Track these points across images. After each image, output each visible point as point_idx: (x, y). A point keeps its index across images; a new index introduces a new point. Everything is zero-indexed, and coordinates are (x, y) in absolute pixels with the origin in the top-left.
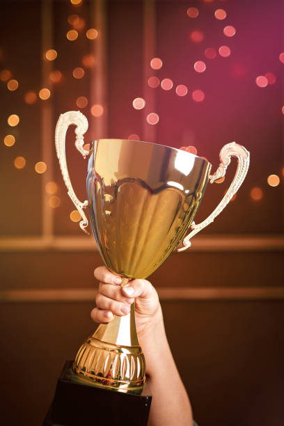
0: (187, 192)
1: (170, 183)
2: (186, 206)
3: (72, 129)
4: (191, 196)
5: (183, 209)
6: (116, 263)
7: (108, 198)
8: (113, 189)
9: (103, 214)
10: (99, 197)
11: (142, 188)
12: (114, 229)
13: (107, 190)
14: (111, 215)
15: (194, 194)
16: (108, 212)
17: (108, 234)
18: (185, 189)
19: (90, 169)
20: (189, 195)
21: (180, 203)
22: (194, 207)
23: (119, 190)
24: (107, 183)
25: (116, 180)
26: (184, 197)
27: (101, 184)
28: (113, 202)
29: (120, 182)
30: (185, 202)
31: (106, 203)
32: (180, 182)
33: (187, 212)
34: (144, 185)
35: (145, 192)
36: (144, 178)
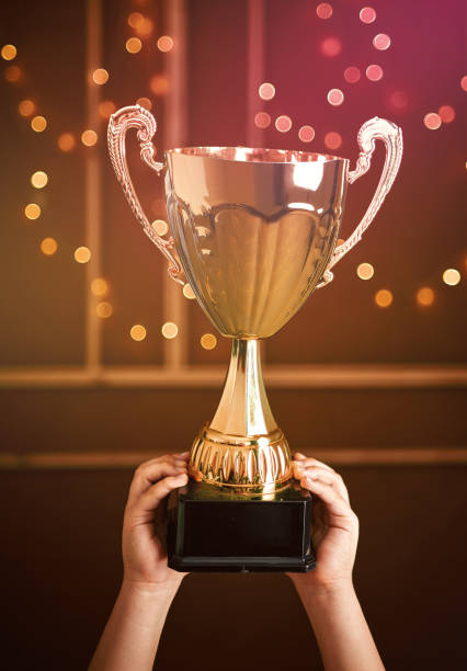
0: (320, 211)
1: (292, 205)
2: (322, 231)
3: (132, 137)
4: (327, 216)
5: (319, 234)
6: (230, 321)
7: (202, 231)
8: (207, 219)
9: (199, 255)
10: (188, 232)
11: (251, 216)
12: (220, 273)
13: (198, 220)
14: (211, 254)
15: (330, 212)
16: (206, 252)
17: (211, 282)
18: (316, 208)
19: (168, 192)
20: (324, 214)
21: (313, 228)
22: (335, 228)
23: (216, 220)
24: (197, 211)
25: (208, 207)
26: (317, 220)
27: (189, 213)
28: (210, 237)
29: (215, 209)
30: (320, 225)
31: (200, 238)
32: (307, 201)
33: (326, 238)
34: (254, 212)
35: (257, 221)
36: (252, 203)
